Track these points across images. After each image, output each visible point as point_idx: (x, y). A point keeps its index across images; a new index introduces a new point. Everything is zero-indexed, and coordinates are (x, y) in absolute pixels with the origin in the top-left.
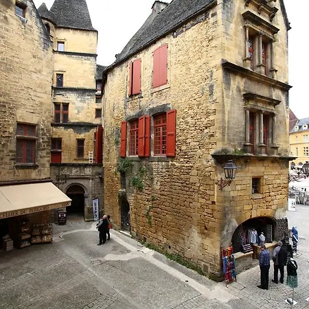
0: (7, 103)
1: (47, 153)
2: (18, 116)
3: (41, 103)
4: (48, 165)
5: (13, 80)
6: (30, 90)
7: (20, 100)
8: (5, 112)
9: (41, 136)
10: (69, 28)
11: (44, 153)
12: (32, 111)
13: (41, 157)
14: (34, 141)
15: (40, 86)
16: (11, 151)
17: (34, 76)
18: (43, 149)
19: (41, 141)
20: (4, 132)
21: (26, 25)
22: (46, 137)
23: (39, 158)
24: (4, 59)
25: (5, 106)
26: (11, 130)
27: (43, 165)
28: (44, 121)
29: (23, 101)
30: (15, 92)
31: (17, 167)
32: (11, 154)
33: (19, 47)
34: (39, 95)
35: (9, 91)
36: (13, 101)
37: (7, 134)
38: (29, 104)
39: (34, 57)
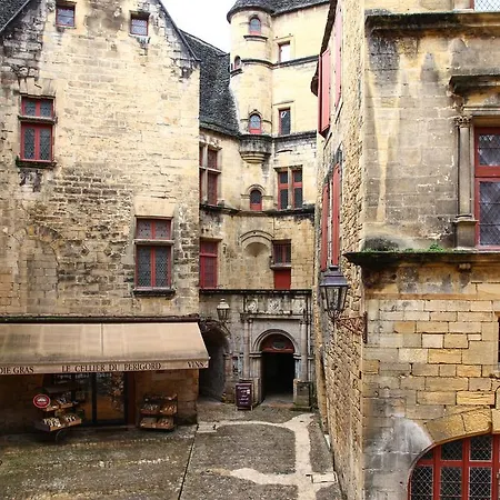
0: (117, 187)
1: (193, 269)
2: (137, 206)
3: (180, 179)
4: (194, 291)
5: (128, 146)
6: (157, 158)
7: (139, 178)
8: (115, 202)
9: (180, 238)
10: (296, 10)
11: (186, 269)
12: (162, 195)
13: (180, 276)
14: (167, 247)
15: (176, 147)
16: (126, 267)
17: (165, 131)
18: (185, 262)
19: (180, 246)
20: (114, 235)
21: (149, 46)
22: (189, 240)
23: (177, 279)
24: (112, 117)
25: (115, 192)
26: (126, 230)
27: (186, 291)
28: (185, 211)
29: (145, 180)
30: (132, 166)
31: (136, 293)
32: (126, 271)
33: (136, 88)
34: (173, 163)
35: (121, 165)
36: (129, 182)
37: (119, 239)
38: (155, 183)
39: (164, 97)
